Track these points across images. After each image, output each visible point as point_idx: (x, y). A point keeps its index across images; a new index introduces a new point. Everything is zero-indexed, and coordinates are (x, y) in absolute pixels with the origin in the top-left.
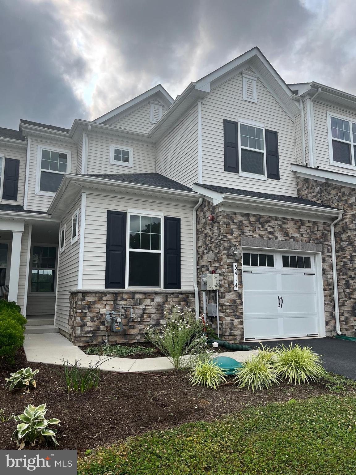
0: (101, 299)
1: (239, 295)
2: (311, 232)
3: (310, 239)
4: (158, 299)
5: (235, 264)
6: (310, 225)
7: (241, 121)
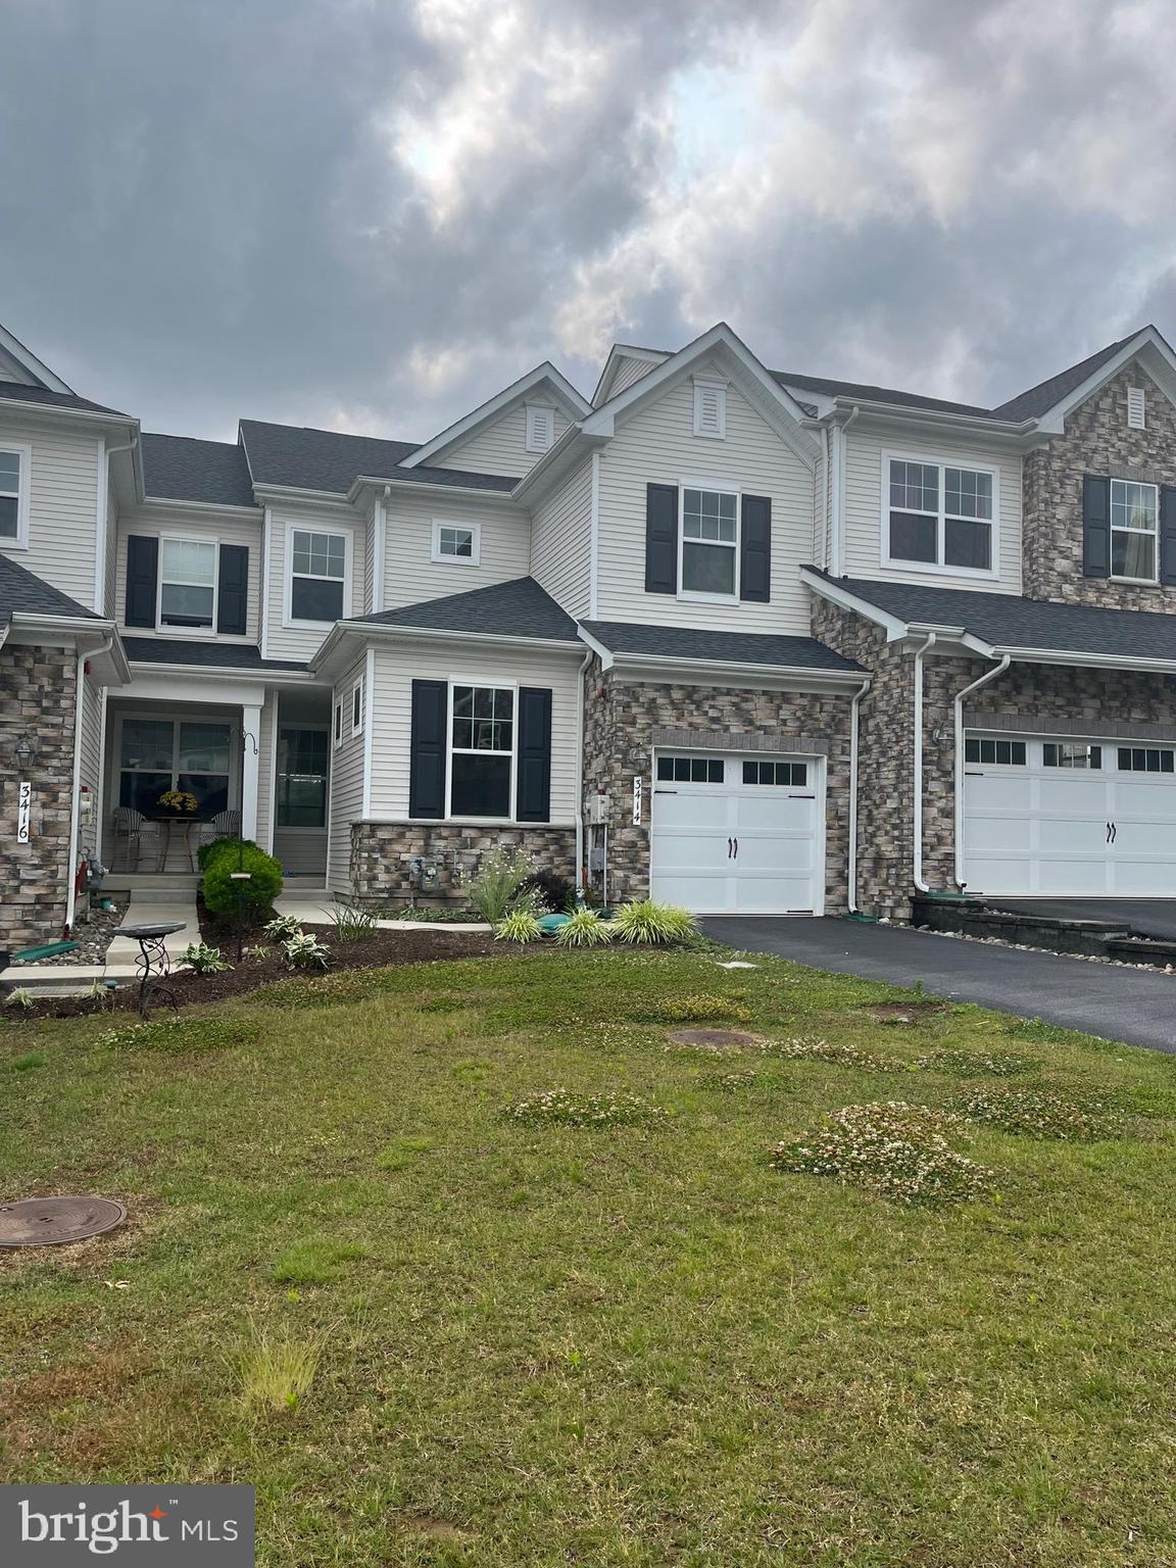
0: (402, 835)
1: (644, 834)
2: (804, 715)
3: (801, 729)
4: (505, 839)
5: (636, 779)
6: (804, 702)
7: (686, 482)
